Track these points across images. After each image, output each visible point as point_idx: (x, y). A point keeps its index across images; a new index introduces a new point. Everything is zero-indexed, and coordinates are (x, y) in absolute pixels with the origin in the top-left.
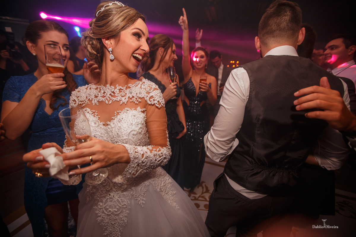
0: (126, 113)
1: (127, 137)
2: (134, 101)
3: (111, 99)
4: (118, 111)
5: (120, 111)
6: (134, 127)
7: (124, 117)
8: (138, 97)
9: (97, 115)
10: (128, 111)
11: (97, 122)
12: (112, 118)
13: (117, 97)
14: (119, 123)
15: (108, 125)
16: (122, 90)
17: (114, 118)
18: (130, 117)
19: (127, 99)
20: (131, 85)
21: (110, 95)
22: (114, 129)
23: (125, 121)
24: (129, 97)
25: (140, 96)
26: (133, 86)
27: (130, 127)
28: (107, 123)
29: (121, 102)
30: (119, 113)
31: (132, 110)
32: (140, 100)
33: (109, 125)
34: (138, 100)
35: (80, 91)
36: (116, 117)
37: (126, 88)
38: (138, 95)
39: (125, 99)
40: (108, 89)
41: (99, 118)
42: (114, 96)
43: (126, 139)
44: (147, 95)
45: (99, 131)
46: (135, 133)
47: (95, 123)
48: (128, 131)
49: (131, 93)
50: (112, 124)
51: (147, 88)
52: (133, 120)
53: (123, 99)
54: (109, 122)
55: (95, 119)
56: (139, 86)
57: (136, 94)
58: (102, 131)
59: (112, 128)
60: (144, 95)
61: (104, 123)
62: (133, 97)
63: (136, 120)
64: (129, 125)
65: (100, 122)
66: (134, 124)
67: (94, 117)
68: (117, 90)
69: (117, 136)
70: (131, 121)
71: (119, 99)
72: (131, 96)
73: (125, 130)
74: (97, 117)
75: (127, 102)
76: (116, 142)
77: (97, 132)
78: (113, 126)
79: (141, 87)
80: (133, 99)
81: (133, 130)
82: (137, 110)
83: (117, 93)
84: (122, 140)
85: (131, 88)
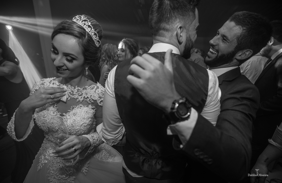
0: (79, 109)
1: (79, 128)
2: (88, 101)
3: (70, 96)
4: (73, 106)
5: (75, 106)
6: (85, 121)
7: (78, 111)
8: (91, 99)
9: (56, 107)
10: (82, 107)
11: (55, 112)
12: (68, 110)
13: (75, 96)
14: (74, 116)
15: (63, 116)
16: (80, 90)
17: (69, 111)
18: (83, 113)
19: (82, 99)
20: (88, 87)
21: (70, 93)
22: (69, 120)
23: (79, 115)
24: (84, 97)
25: (94, 98)
26: (89, 88)
27: (83, 120)
28: (63, 114)
29: (78, 100)
30: (74, 108)
31: (84, 107)
32: (92, 101)
33: (65, 116)
34: (91, 101)
35: (44, 84)
36: (71, 110)
37: (83, 89)
38: (92, 97)
39: (81, 98)
40: (69, 88)
41: (57, 109)
42: (73, 95)
43: (78, 129)
44: (99, 99)
45: (56, 119)
46: (86, 125)
47: (54, 113)
48: (80, 123)
49: (87, 94)
50: (67, 116)
51: (100, 94)
52: (86, 115)
53: (80, 97)
54: (65, 114)
55: (54, 110)
56: (94, 90)
57: (90, 96)
58: (58, 120)
59: (67, 118)
60: (97, 98)
61: (61, 114)
62: (88, 98)
63: (87, 115)
64: (81, 119)
65: (57, 112)
66: (86, 118)
67: (53, 107)
68: (76, 90)
69: (71, 126)
70: (83, 116)
71: (76, 97)
72: (86, 97)
73: (78, 123)
74: (56, 108)
75: (82, 101)
76: (69, 130)
77: (54, 120)
78: (68, 117)
79: (95, 91)
80: (87, 99)
81: (85, 123)
82: (88, 107)
83: (75, 92)
84: (75, 130)
85: (87, 90)
